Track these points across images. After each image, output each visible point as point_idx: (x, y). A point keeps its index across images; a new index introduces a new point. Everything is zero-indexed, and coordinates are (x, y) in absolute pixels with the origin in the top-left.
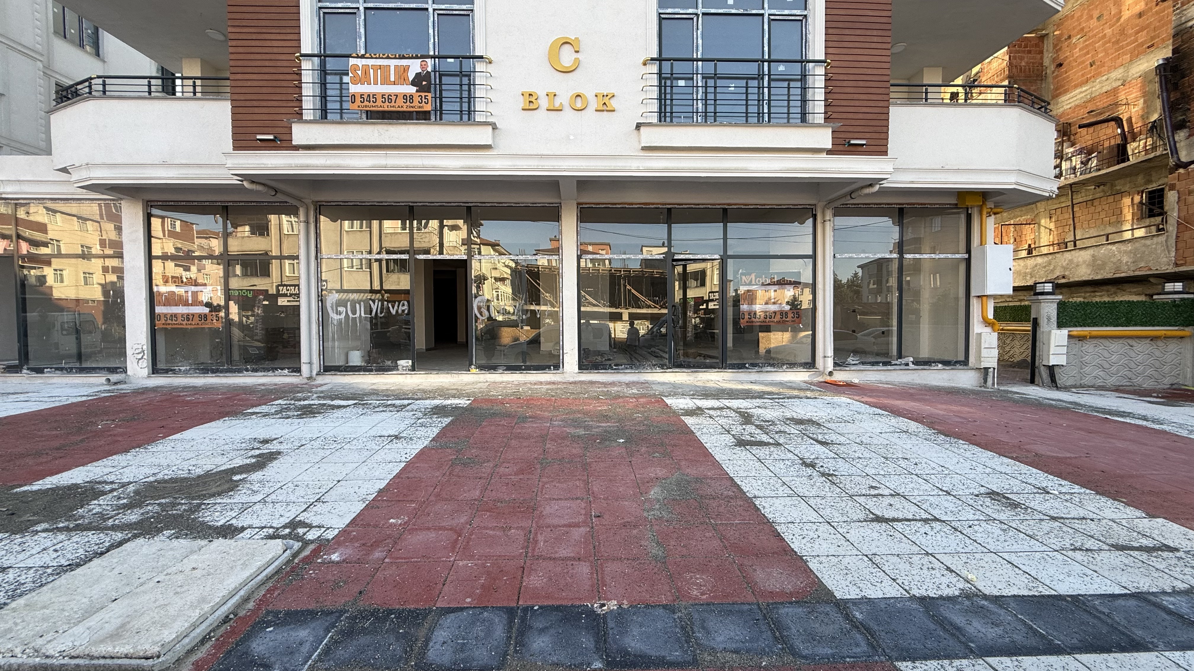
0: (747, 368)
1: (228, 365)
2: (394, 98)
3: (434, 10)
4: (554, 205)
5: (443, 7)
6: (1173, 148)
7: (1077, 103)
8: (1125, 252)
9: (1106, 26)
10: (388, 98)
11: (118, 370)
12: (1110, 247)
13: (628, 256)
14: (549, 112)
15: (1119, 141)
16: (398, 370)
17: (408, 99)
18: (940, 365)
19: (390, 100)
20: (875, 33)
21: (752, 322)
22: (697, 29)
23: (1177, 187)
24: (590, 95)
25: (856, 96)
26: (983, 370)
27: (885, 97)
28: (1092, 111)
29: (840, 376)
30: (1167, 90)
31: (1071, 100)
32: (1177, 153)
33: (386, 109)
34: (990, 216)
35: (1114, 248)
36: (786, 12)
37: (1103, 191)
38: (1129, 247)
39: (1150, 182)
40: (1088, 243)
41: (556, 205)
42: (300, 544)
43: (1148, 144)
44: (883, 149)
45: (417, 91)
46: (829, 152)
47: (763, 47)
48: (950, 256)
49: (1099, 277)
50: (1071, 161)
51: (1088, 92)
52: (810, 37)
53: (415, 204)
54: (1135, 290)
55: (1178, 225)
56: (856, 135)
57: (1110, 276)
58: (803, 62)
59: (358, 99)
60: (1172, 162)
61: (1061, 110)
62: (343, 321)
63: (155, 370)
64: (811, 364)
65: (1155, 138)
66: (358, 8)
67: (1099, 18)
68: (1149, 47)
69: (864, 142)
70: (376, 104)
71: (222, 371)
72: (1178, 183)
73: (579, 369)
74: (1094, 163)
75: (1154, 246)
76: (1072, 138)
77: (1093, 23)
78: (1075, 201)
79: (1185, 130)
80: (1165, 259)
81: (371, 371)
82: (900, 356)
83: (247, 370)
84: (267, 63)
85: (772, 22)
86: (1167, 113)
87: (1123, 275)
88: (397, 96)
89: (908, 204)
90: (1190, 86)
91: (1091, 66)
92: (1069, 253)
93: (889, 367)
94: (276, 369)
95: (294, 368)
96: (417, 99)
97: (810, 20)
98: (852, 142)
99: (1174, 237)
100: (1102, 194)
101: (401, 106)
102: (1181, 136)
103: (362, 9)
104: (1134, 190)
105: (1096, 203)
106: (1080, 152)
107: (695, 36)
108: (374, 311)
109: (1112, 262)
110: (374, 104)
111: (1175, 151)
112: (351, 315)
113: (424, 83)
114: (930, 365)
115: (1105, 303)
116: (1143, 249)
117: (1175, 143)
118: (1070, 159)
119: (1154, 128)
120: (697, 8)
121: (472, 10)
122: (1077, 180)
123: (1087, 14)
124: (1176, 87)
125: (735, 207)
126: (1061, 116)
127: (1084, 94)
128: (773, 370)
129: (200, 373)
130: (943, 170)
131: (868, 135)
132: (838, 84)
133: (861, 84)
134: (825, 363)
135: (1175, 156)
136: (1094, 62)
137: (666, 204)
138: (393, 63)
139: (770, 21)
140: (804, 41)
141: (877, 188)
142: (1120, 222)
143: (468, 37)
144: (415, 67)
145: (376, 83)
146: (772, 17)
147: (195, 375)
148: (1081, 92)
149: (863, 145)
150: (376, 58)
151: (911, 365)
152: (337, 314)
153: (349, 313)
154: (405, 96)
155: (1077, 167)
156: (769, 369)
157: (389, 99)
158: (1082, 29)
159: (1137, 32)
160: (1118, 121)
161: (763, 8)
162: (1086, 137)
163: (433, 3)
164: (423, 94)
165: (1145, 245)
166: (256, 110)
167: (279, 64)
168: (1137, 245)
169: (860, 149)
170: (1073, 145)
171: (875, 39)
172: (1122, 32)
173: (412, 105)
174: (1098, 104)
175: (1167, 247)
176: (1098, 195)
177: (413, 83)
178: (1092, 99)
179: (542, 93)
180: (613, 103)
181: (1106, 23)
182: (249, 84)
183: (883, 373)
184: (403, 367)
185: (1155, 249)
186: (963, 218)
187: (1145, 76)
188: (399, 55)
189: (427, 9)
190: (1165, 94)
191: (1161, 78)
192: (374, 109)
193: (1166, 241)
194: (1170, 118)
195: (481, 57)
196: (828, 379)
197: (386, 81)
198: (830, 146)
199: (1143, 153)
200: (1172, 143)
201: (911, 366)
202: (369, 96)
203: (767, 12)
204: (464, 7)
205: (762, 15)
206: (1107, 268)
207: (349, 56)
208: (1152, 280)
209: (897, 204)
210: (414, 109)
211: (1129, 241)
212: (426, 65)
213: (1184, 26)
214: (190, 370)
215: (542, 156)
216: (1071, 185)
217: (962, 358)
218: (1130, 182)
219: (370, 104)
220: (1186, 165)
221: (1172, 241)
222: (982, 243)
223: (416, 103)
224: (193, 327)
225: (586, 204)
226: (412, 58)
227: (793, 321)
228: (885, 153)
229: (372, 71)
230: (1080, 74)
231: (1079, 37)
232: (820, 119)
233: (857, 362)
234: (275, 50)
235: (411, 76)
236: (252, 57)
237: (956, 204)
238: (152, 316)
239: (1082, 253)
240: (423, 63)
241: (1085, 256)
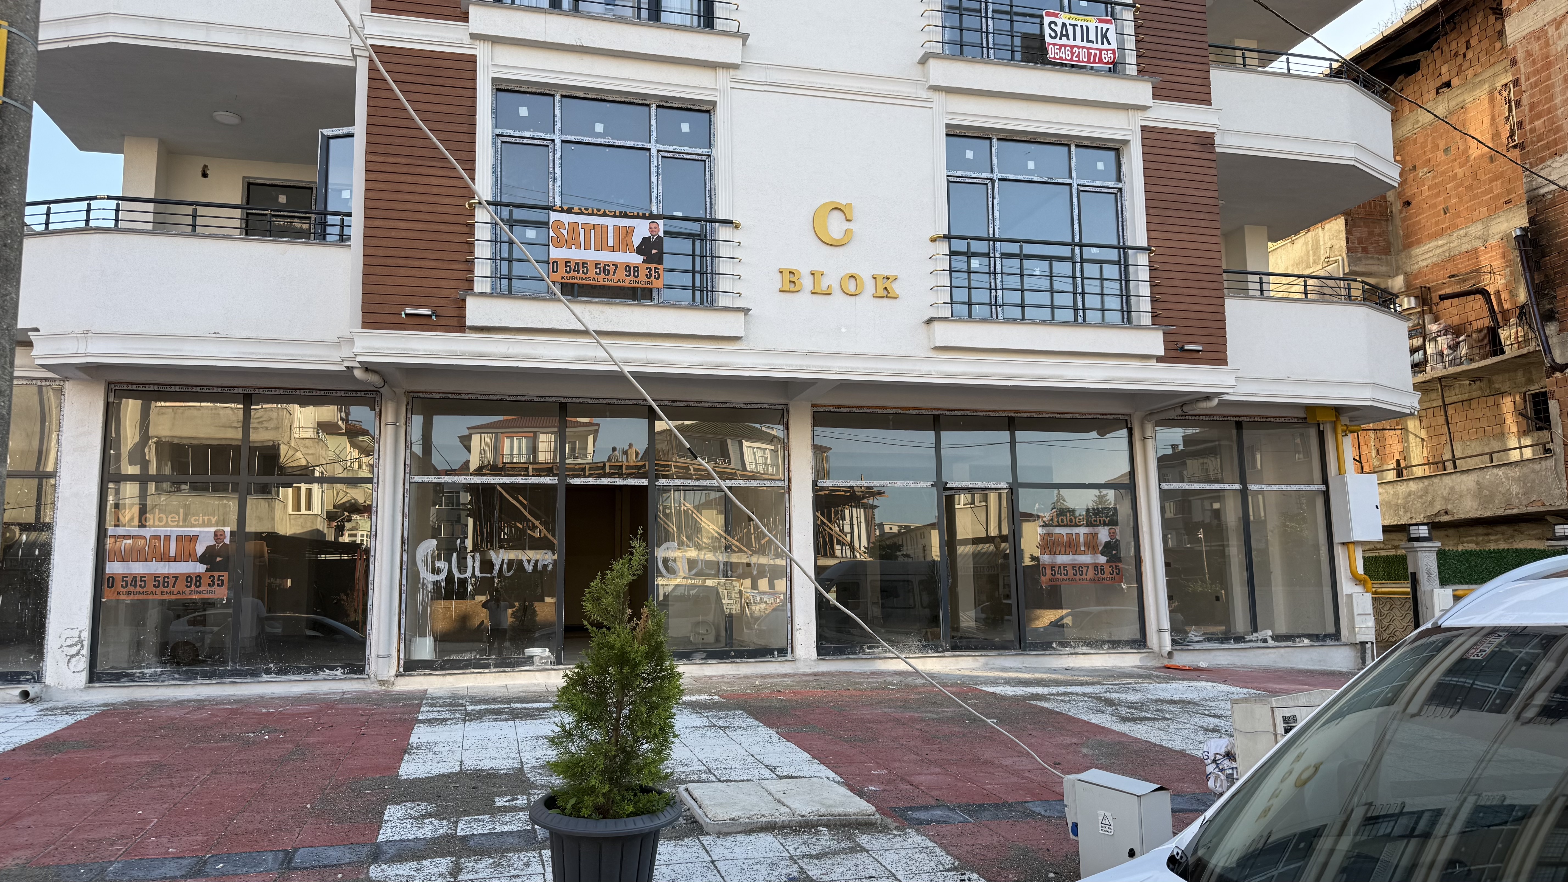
0: (1055, 649)
1: (235, 663)
2: (612, 269)
3: (658, 151)
4: (777, 407)
5: (671, 148)
6: (1546, 347)
7: (1435, 259)
8: (1514, 479)
9: (1456, 163)
10: (603, 268)
11: (22, 678)
12: (1495, 471)
13: (882, 483)
14: (815, 296)
15: (1487, 322)
16: (533, 663)
17: (632, 271)
18: (1306, 641)
19: (606, 272)
20: (1202, 216)
21: (1058, 580)
22: (993, 198)
23: (1557, 396)
24: (866, 276)
25: (1186, 291)
26: (1359, 647)
27: (1219, 293)
28: (1453, 276)
29: (1183, 659)
30: (1530, 270)
31: (1427, 256)
32: (1550, 353)
33: (601, 283)
34: (1346, 435)
35: (1500, 472)
36: (1098, 183)
37: (1481, 389)
38: (1516, 472)
39: (1530, 381)
40: (1472, 463)
41: (780, 407)
43: (1519, 334)
44: (1221, 356)
45: (644, 261)
46: (1160, 359)
47: (1073, 224)
48: (1304, 488)
49: (1488, 514)
50: (1436, 341)
51: (1446, 248)
52: (1127, 215)
53: (570, 401)
54: (1535, 532)
55: (1565, 445)
56: (1190, 339)
57: (1500, 512)
58: (1123, 248)
59: (562, 268)
60: (1547, 362)
61: (1416, 267)
62: (443, 584)
63: (95, 676)
64: (1140, 643)
65: (1525, 328)
66: (553, 141)
67: (1447, 150)
68: (1506, 203)
69: (1199, 348)
70: (587, 276)
71: (222, 675)
72: (1556, 390)
73: (818, 655)
74: (1463, 350)
75: (1543, 473)
76: (1435, 308)
77: (1440, 155)
78: (1447, 401)
79: (1555, 323)
80: (1557, 491)
81: (487, 666)
82: (1255, 629)
83: (268, 672)
84: (422, 207)
85: (1081, 193)
86: (1533, 299)
87: (1515, 511)
88: (616, 266)
89: (1246, 416)
90: (1553, 269)
91: (1445, 213)
92: (1448, 477)
93: (1243, 645)
94: (321, 669)
95: (353, 666)
96: (643, 273)
97: (1126, 195)
98: (1187, 347)
99: (1563, 462)
100: (1479, 393)
101: (620, 279)
102: (1551, 329)
103: (558, 142)
104: (1515, 390)
105: (1474, 404)
106: (1446, 331)
107: (990, 206)
108: (497, 567)
109: (1500, 492)
110: (584, 276)
111: (1548, 349)
112: (457, 575)
113: (654, 251)
114: (1294, 641)
115: (1490, 552)
116: (1532, 476)
117: (1546, 338)
118: (1435, 339)
119: (1522, 313)
120: (992, 171)
121: (709, 156)
122: (1445, 372)
123: (1433, 143)
124: (1539, 269)
125: (1025, 415)
126: (1416, 276)
127: (1441, 250)
128: (1092, 651)
129: (180, 679)
130: (1288, 380)
131: (1203, 339)
132: (1164, 274)
133: (1190, 276)
134: (1160, 639)
135: (1549, 355)
136: (1447, 208)
137: (932, 409)
138: (611, 222)
139: (1079, 191)
140: (1120, 219)
141: (1216, 401)
142: (1502, 435)
143: (708, 193)
144: (641, 230)
145: (588, 248)
146: (1082, 188)
147: (173, 682)
148: (1437, 247)
149: (1198, 351)
150: (588, 214)
151: (1270, 641)
152: (433, 572)
153: (455, 570)
154: (627, 267)
155: (1445, 352)
156: (1085, 649)
157: (605, 269)
158: (1429, 161)
159: (1491, 181)
160: (1484, 293)
161: (1071, 177)
162: (1451, 311)
163: (657, 143)
164: (653, 266)
165: (1533, 471)
166: (402, 271)
167: (440, 209)
168: (1525, 470)
169: (1195, 355)
170: (1436, 320)
171: (1203, 223)
172: (1474, 174)
173: (637, 279)
174: (1460, 266)
175: (1557, 475)
176: (1475, 394)
177: (639, 251)
178: (1451, 259)
179: (804, 271)
180: (896, 288)
181: (1455, 160)
182: (393, 234)
183: (1235, 653)
184: (542, 658)
185: (1545, 476)
186: (1313, 433)
187: (1506, 237)
188: (620, 212)
189: (649, 149)
190: (1528, 274)
191: (1521, 253)
192: (584, 282)
193: (1555, 466)
194: (1538, 305)
195: (730, 222)
196: (1166, 662)
197: (601, 246)
198: (1162, 353)
199: (1516, 345)
200: (1543, 338)
201: (1271, 642)
202: (577, 264)
203: (1075, 182)
204: (699, 151)
205: (1070, 185)
206: (1497, 501)
207: (551, 208)
208: (1549, 518)
209: (1233, 416)
210: (640, 285)
211: (1516, 463)
212: (657, 227)
213: (1536, 192)
214: (162, 673)
215: (807, 354)
216: (1440, 379)
217: (1331, 630)
218: (1509, 380)
219: (578, 275)
220: (1562, 368)
221: (1562, 467)
222: (1341, 472)
223: (642, 277)
224: (173, 597)
225: (822, 406)
226: (638, 217)
227: (1112, 579)
228: (1223, 361)
229: (582, 231)
230: (1434, 220)
231: (1425, 170)
232: (1147, 320)
233: (1201, 638)
234: (435, 190)
235: (637, 241)
236: (400, 197)
237: (1305, 418)
238: (101, 580)
239: (1465, 477)
240: (653, 225)
241: (1467, 482)
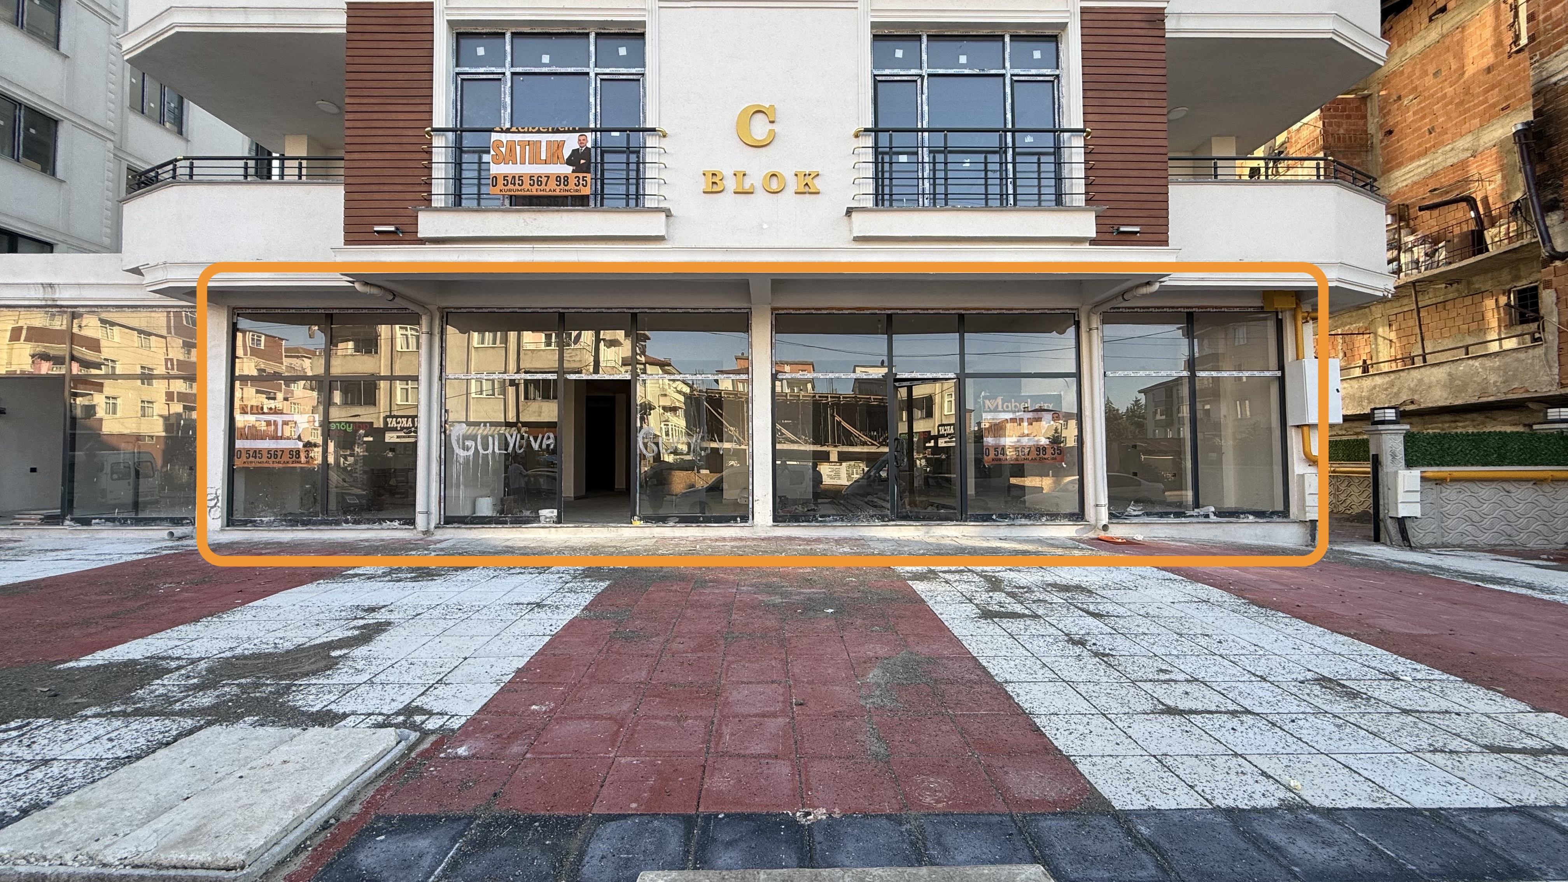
0: (994, 521)
1: (323, 514)
2: (544, 180)
3: (597, 74)
4: (743, 311)
5: (607, 71)
6: (1546, 237)
7: (1415, 179)
8: (1492, 369)
9: (1446, 83)
10: (537, 180)
11: (184, 522)
12: (1471, 362)
13: (837, 375)
14: (737, 195)
15: (1473, 226)
16: (539, 522)
17: (562, 180)
18: (1251, 518)
19: (539, 183)
20: (1146, 95)
21: (1000, 460)
22: (922, 93)
23: (1554, 284)
24: (788, 173)
25: (1124, 173)
26: (1308, 524)
27: (1162, 174)
28: (1435, 190)
29: (1118, 531)
30: (1531, 162)
31: (1407, 176)
32: (1550, 241)
33: (535, 193)
34: (1307, 322)
35: (1477, 363)
36: (1033, 72)
37: (1458, 290)
38: (1497, 362)
39: (1517, 278)
40: (1442, 357)
41: (745, 311)
42: (418, 734)
43: (1511, 229)
44: (1162, 237)
45: (573, 171)
46: (1093, 242)
47: (1005, 114)
48: (1257, 374)
49: (1459, 402)
50: (1412, 252)
51: (1428, 165)
52: (1064, 101)
53: (566, 311)
54: (1510, 418)
55: (1560, 333)
56: (1127, 221)
57: (1474, 400)
58: (1057, 131)
59: (501, 182)
60: (1544, 252)
61: (1395, 188)
62: (471, 458)
63: (231, 521)
64: (1079, 516)
65: (1519, 222)
66: (504, 74)
67: (1436, 74)
68: (1503, 109)
69: (1137, 229)
70: (522, 187)
71: (315, 523)
72: (1554, 279)
73: (774, 521)
74: (1443, 254)
75: (1529, 361)
76: (1412, 223)
77: (1429, 80)
78: (1420, 304)
79: (1559, 212)
80: (1546, 378)
81: (505, 523)
82: (1197, 505)
83: (347, 522)
84: (390, 140)
85: (1016, 84)
86: (1533, 191)
87: (1491, 399)
88: (548, 177)
89: (1198, 307)
90: (1560, 156)
91: (1430, 133)
92: (1417, 371)
93: (1183, 520)
94: (384, 520)
95: (406, 519)
96: (573, 181)
97: (1063, 81)
98: (1122, 229)
99: (1556, 349)
100: (1456, 295)
101: (553, 189)
102: (1553, 219)
103: (508, 74)
104: (1498, 288)
105: (1449, 305)
106: (1424, 240)
107: (919, 102)
108: (511, 445)
109: (1475, 382)
110: (520, 188)
111: (1547, 238)
112: (481, 451)
113: (582, 161)
114: (1238, 517)
115: (1467, 434)
116: (1515, 364)
117: (1546, 228)
118: (1410, 250)
119: (1517, 210)
120: (921, 68)
121: (643, 75)
122: (1420, 276)
123: (1421, 68)
124: (1542, 158)
125: (974, 312)
126: (1394, 197)
127: (1423, 168)
128: (1029, 523)
129: (287, 526)
131: (1142, 221)
132: (1101, 157)
133: (1129, 157)
134: (1097, 513)
135: (1548, 244)
136: (1433, 128)
137: (885, 309)
138: (544, 138)
139: (1013, 82)
140: (1056, 106)
141: (1156, 286)
142: (1482, 329)
143: (637, 105)
144: (571, 142)
145: (523, 162)
146: (1015, 78)
147: (281, 528)
148: (1419, 166)
149: (1136, 233)
150: (524, 132)
151: (1212, 516)
152: (464, 450)
153: (480, 448)
154: (558, 178)
155: (1421, 260)
156: (1023, 521)
157: (538, 181)
158: (1415, 88)
159: (1487, 91)
160: (1470, 201)
161: (1004, 67)
162: (1430, 222)
163: (596, 66)
164: (581, 175)
165: (1517, 360)
166: (376, 196)
167: (405, 140)
168: (1507, 359)
169: (1132, 238)
170: (1413, 232)
171: (1146, 103)
172: (1467, 90)
173: (566, 188)
174: (1443, 180)
175: (1547, 361)
176: (1450, 296)
177: (569, 162)
178: (1435, 174)
179: (728, 172)
180: (818, 184)
181: (1446, 80)
182: (368, 164)
183: (1175, 527)
184: (546, 518)
185: (1532, 364)
186: (1271, 326)
187: (1501, 144)
188: (553, 129)
189: (588, 74)
190: (1528, 167)
191: (1521, 147)
192: (520, 193)
193: (1545, 354)
194: (1538, 197)
195: (654, 130)
196: (1102, 534)
197: (535, 159)
198: (1094, 235)
199: (1506, 241)
200: (1543, 228)
201: (1213, 518)
202: (514, 177)
203: (1009, 71)
204: (633, 71)
205: (1003, 75)
206: (1470, 390)
207: (491, 130)
208: (1530, 405)
209: (1184, 308)
210: (569, 193)
211: (1496, 354)
212: (586, 140)
213: (1546, 82)
214: (274, 521)
215: (727, 250)
216: (1414, 283)
217: (1280, 507)
218: (1492, 279)
219: (515, 188)
220: (1562, 256)
221: (1554, 354)
222: (1299, 357)
223: (571, 186)
224: (280, 465)
225: (783, 309)
226: (569, 131)
227: (1053, 459)
228: (1165, 243)
229: (518, 148)
230: (1417, 143)
231: (1411, 97)
232: (1080, 201)
233: (1140, 513)
234: (401, 124)
235: (567, 153)
236: (373, 132)
237: (1262, 307)
238: (231, 452)
239: (1435, 370)
240: (582, 138)
241: (1440, 373)
